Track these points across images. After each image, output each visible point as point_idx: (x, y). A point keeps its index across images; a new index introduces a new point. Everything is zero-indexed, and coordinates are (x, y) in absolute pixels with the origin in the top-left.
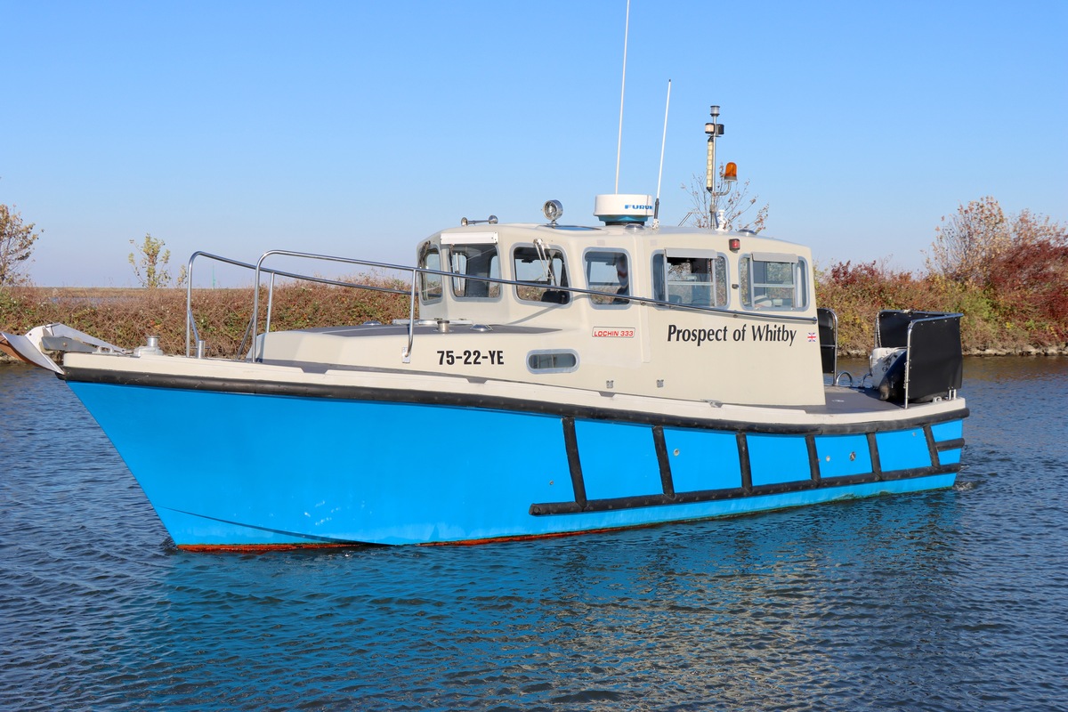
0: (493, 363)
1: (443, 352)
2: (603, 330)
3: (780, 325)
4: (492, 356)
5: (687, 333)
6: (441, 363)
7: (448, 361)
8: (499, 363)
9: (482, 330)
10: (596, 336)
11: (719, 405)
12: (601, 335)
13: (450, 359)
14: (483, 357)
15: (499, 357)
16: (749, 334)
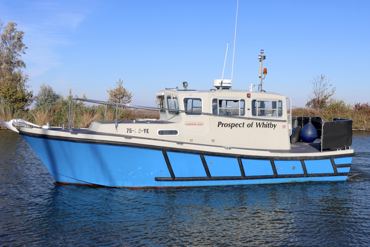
0: (145, 132)
1: (128, 129)
2: (190, 123)
3: (269, 122)
4: (145, 130)
5: (226, 125)
6: (127, 132)
7: (130, 132)
8: (147, 133)
9: (149, 122)
10: (186, 125)
11: (230, 148)
12: (189, 124)
13: (130, 131)
14: (142, 131)
15: (147, 131)
16: (254, 125)
